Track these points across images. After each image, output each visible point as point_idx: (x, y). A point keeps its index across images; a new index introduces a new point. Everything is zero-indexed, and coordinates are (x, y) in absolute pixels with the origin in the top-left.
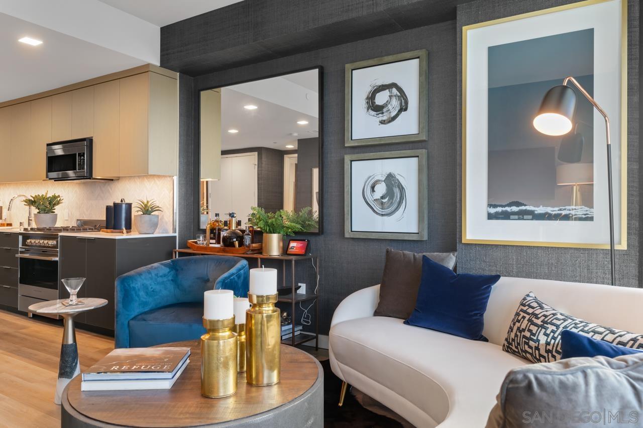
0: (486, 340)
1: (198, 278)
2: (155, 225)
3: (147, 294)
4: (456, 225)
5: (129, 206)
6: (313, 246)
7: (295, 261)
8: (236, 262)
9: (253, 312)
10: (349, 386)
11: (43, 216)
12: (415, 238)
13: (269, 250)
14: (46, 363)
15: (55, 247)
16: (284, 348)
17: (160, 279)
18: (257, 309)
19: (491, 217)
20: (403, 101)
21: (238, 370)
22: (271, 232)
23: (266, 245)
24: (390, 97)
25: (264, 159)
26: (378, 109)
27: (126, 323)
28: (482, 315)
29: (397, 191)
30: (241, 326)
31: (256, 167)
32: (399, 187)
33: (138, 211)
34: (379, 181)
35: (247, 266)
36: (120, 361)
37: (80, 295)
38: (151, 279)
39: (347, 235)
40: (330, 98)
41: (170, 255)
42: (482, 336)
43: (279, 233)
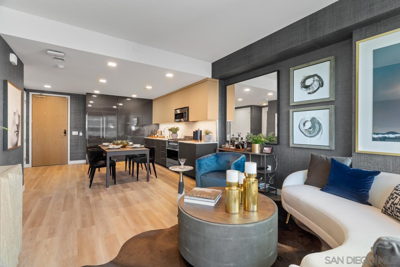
0: (370, 205)
1: (225, 161)
2: (210, 139)
3: (207, 166)
4: (352, 143)
5: (201, 131)
6: (274, 149)
7: (266, 156)
8: (240, 156)
9: (246, 180)
10: (291, 215)
11: (173, 134)
12: (327, 148)
13: (254, 151)
14: (174, 187)
15: (177, 146)
16: (260, 195)
17: (211, 161)
18: (248, 179)
19: (374, 139)
20: (321, 82)
21: (240, 203)
22: (255, 143)
23: (253, 148)
24: (314, 81)
25: (253, 110)
26: (307, 87)
27: (199, 177)
28: (368, 192)
29: (317, 126)
30: (242, 185)
31: (250, 114)
32: (318, 124)
33: (204, 133)
34: (307, 121)
35: (245, 157)
36: (197, 193)
37: (184, 165)
38: (208, 160)
39: (291, 146)
40: (283, 84)
41: (215, 151)
42: (368, 202)
43: (259, 144)
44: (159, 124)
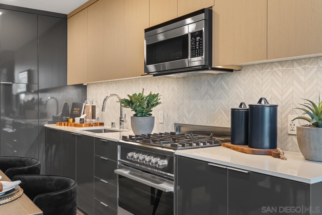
11: (140, 119)
44: (86, 86)
